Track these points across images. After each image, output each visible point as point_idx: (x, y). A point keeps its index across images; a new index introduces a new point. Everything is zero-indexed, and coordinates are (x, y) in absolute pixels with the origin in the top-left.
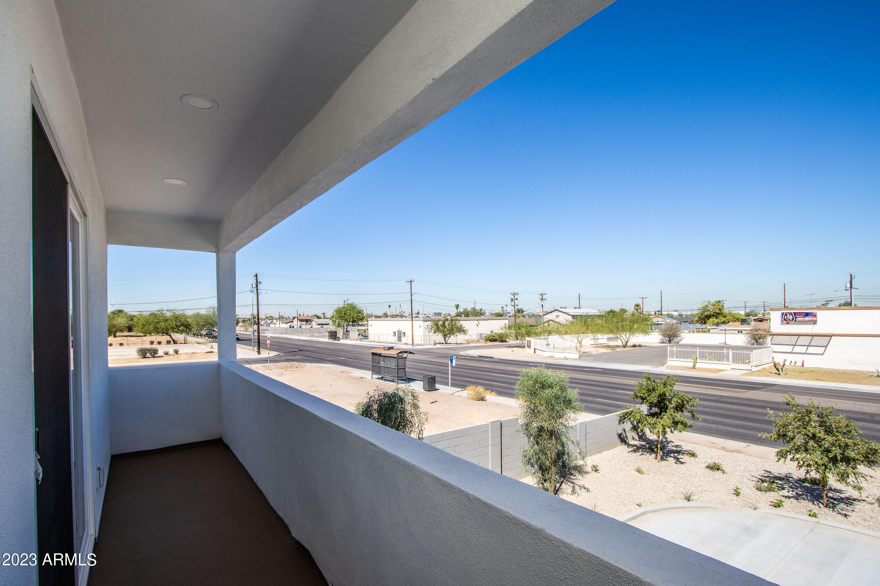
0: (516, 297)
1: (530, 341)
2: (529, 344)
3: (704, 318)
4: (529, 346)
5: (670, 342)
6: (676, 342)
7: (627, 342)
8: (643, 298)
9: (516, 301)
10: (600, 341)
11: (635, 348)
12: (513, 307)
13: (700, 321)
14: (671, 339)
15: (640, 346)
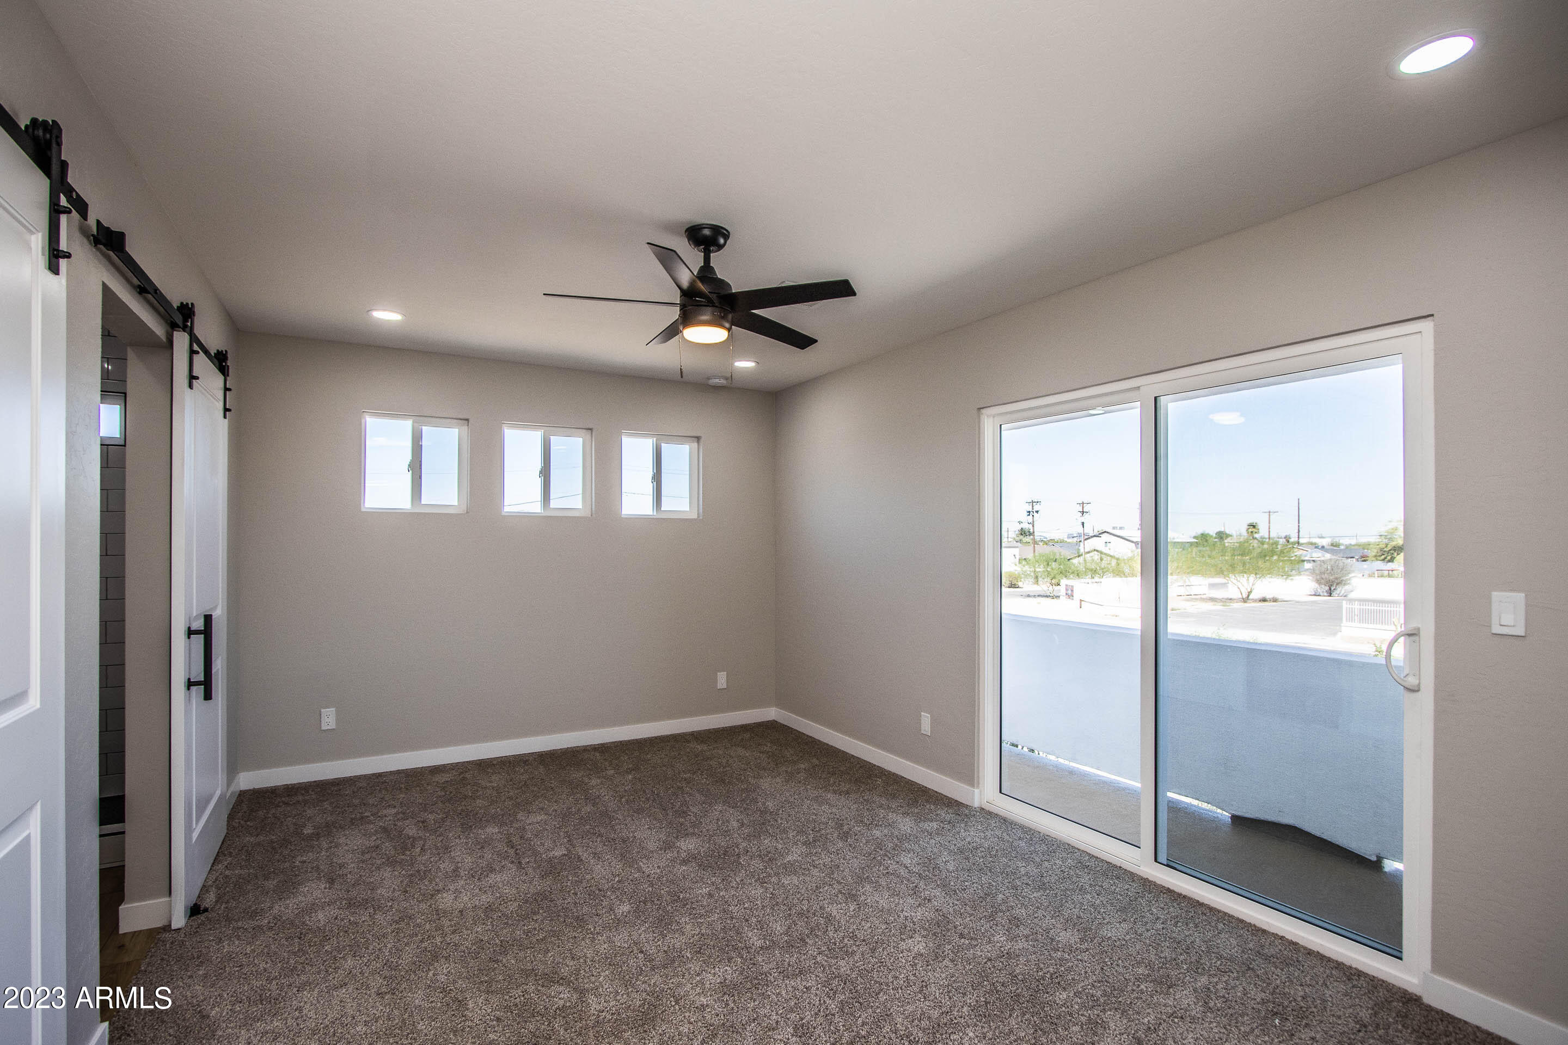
0: (1036, 508)
1: (1072, 586)
2: (1069, 592)
3: (1391, 550)
4: (1070, 596)
5: (1331, 594)
6: (1341, 594)
7: (1250, 593)
8: (1270, 512)
9: (1035, 514)
10: (1194, 590)
11: (1266, 603)
12: (1031, 525)
13: (1383, 557)
14: (1332, 589)
15: (1275, 600)
